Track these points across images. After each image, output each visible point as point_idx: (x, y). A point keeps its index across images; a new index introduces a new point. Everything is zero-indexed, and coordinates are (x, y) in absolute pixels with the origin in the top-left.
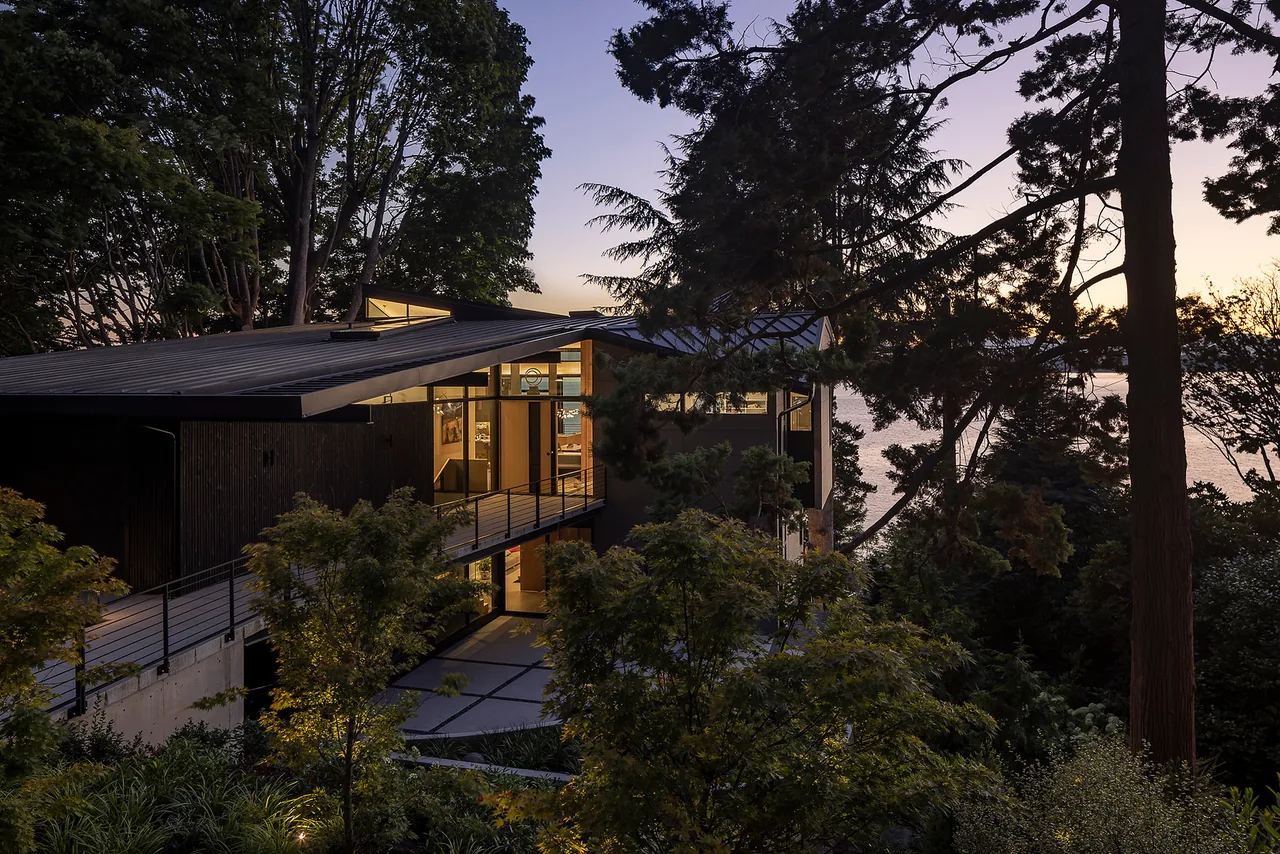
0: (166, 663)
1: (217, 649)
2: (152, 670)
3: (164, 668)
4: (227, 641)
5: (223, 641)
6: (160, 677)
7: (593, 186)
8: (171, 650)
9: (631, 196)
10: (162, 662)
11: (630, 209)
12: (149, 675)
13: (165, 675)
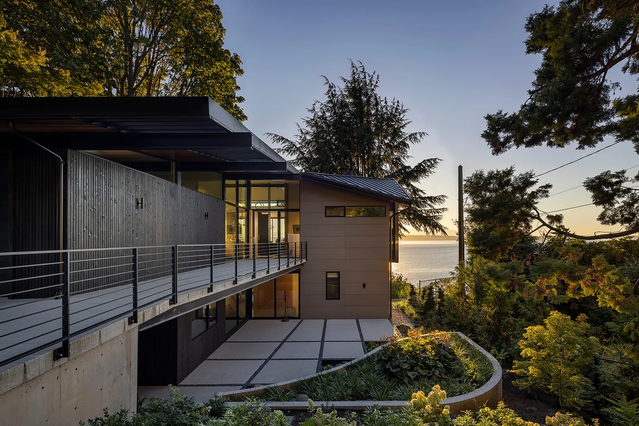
0: (66, 345)
1: (121, 332)
2: (48, 353)
3: (63, 352)
4: (130, 323)
5: (127, 323)
6: (57, 364)
7: (271, 134)
8: (72, 330)
9: (287, 140)
10: (60, 345)
11: (287, 147)
12: (43, 359)
13: (63, 360)
